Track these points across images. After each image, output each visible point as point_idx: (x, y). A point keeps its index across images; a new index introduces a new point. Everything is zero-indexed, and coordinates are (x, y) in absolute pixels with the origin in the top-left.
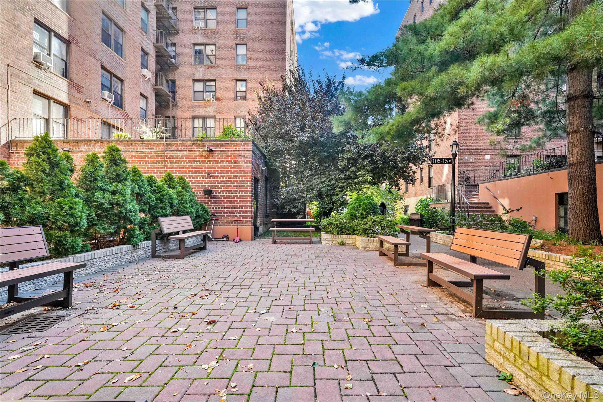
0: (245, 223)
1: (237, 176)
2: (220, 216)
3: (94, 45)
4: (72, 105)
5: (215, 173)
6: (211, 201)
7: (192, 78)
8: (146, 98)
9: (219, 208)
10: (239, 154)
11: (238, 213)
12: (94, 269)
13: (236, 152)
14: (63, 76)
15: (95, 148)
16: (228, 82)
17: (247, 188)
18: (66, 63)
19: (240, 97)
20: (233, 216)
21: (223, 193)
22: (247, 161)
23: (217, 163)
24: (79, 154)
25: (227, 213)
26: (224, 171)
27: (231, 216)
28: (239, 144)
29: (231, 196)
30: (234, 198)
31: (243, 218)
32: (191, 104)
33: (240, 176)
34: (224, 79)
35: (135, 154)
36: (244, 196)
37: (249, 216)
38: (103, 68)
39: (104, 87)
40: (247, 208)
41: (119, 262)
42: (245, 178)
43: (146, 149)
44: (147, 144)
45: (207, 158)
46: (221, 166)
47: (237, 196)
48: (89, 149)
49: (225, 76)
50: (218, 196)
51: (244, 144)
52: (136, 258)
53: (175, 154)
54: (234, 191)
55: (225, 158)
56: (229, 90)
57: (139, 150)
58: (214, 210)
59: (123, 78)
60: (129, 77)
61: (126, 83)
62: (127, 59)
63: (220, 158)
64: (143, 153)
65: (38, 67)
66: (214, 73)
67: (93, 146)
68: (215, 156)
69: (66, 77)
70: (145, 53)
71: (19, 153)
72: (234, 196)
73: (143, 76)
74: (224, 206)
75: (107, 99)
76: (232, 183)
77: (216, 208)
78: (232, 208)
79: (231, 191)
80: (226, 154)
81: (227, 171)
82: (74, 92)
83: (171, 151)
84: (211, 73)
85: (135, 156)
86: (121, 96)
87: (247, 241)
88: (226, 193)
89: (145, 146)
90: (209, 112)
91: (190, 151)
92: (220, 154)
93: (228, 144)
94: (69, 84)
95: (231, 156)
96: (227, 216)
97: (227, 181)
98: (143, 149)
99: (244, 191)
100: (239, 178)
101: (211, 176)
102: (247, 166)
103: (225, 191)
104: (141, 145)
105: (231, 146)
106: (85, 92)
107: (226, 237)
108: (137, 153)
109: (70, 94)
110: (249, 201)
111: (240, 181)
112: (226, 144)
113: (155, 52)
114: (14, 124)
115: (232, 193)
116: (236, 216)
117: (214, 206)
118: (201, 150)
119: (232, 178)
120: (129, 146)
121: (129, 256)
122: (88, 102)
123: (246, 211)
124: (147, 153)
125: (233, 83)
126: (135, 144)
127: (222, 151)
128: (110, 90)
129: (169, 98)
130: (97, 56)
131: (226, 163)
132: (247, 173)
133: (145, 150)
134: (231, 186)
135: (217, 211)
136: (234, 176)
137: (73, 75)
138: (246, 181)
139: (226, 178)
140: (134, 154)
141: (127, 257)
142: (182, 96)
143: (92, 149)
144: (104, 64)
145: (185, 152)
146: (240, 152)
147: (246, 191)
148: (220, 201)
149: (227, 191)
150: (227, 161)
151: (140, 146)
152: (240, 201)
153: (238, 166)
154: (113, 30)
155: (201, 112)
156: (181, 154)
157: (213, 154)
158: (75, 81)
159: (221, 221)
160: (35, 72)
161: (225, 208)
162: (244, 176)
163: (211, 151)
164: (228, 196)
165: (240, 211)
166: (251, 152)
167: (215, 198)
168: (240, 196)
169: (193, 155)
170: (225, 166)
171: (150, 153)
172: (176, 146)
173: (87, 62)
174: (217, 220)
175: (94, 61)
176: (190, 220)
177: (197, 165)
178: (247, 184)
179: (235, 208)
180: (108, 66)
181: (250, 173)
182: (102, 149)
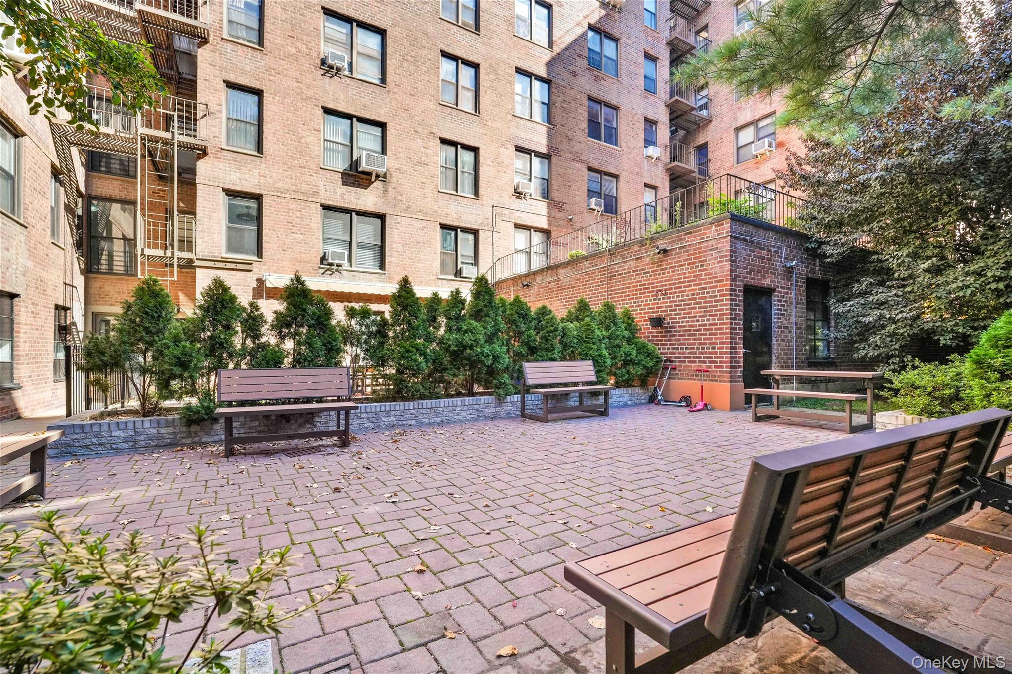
0: (719, 376)
1: (705, 288)
2: (679, 362)
3: (578, 145)
4: (553, 228)
5: (671, 289)
6: (666, 336)
7: (734, 126)
8: (654, 188)
9: (677, 349)
10: (707, 247)
11: (708, 357)
12: (440, 419)
13: (703, 245)
14: (544, 197)
17: (722, 310)
18: (547, 180)
20: (700, 362)
21: (683, 322)
22: (721, 257)
23: (673, 271)
24: (536, 288)
25: (690, 357)
26: (685, 282)
27: (695, 362)
28: (708, 228)
29: (695, 326)
30: (700, 330)
31: (715, 367)
33: (710, 288)
36: (716, 325)
37: (726, 362)
38: (590, 169)
39: (591, 193)
40: (723, 348)
41: (476, 416)
42: (718, 291)
43: (590, 267)
44: (591, 260)
45: (659, 266)
46: (679, 274)
47: (705, 325)
48: (542, 279)
50: (675, 327)
51: (716, 226)
52: (503, 414)
53: (620, 267)
54: (700, 316)
55: (685, 260)
57: (583, 271)
58: (670, 353)
59: (617, 173)
60: (625, 168)
61: (621, 178)
62: (623, 144)
63: (678, 262)
64: (588, 275)
65: (518, 198)
66: (772, 100)
67: (546, 275)
68: (671, 260)
69: (548, 199)
70: (650, 123)
72: (700, 326)
73: (649, 157)
74: (685, 344)
75: (595, 208)
76: (697, 303)
77: (673, 349)
78: (698, 348)
79: (695, 317)
80: (687, 251)
81: (689, 282)
82: (555, 212)
83: (616, 264)
84: (766, 104)
85: (580, 279)
86: (616, 197)
87: (723, 410)
88: (688, 322)
89: (589, 263)
90: (764, 175)
91: (638, 259)
92: (678, 254)
93: (690, 233)
94: (549, 204)
95: (695, 254)
96: (689, 362)
97: (689, 300)
98: (587, 268)
99: (716, 315)
100: (708, 293)
101: (666, 294)
102: (722, 267)
103: (685, 318)
104: (585, 263)
105: (695, 236)
106: (568, 209)
107: (687, 401)
108: (581, 276)
109: (550, 217)
110: (726, 333)
111: (710, 297)
112: (687, 234)
113: (668, 115)
114: (498, 266)
115: (698, 321)
116: (704, 362)
117: (670, 344)
118: (652, 253)
119: (698, 294)
120: (574, 268)
121: (492, 410)
122: (570, 220)
123: (721, 353)
126: (580, 263)
127: (680, 248)
128: (599, 194)
129: (693, 175)
130: (582, 158)
131: (687, 269)
132: (723, 281)
134: (695, 308)
135: (674, 353)
136: (699, 289)
137: (555, 194)
138: (721, 296)
139: (688, 295)
141: (486, 411)
142: (718, 164)
144: (590, 165)
145: (632, 262)
146: (710, 243)
147: (721, 315)
148: (680, 336)
149: (689, 317)
150: (689, 264)
152: (710, 334)
153: (706, 269)
154: (603, 113)
157: (668, 256)
158: (556, 199)
159: (680, 371)
160: (517, 204)
161: (687, 348)
162: (716, 287)
163: (665, 251)
164: (691, 326)
165: (710, 353)
166: (729, 238)
167: (671, 332)
168: (710, 325)
169: (641, 264)
170: (685, 273)
172: (621, 256)
173: (570, 171)
174: (674, 369)
175: (578, 165)
176: (592, 368)
177: (646, 279)
178: (723, 300)
179: (703, 348)
180: (596, 165)
181: (727, 280)
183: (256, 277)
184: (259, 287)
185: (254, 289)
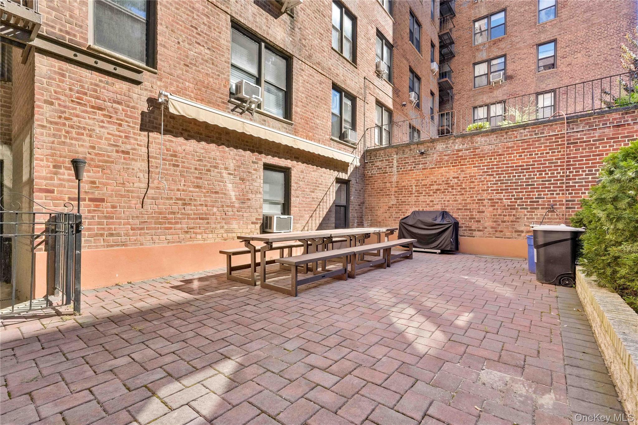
3: (405, 44)
4: (394, 111)
7: (473, 62)
8: (433, 94)
14: (389, 82)
15: (455, 146)
16: (525, 51)
18: (390, 68)
19: (544, 66)
24: (435, 155)
32: (471, 93)
34: (519, 49)
35: (513, 145)
43: (531, 135)
44: (533, 128)
48: (447, 147)
49: (521, 45)
53: (585, 135)
56: (526, 61)
57: (518, 138)
59: (421, 77)
60: (424, 74)
61: (422, 80)
62: (423, 54)
64: (526, 142)
65: (378, 75)
66: (503, 46)
67: (453, 143)
69: (391, 83)
70: (432, 45)
71: (373, 162)
73: (432, 71)
75: (413, 100)
82: (395, 97)
83: (577, 132)
84: (499, 48)
85: (513, 147)
86: (418, 95)
89: (529, 132)
90: (497, 97)
91: (619, 126)
94: (393, 89)
98: (525, 136)
104: (522, 131)
106: (401, 96)
108: (515, 144)
109: (393, 100)
114: (367, 135)
120: (503, 136)
122: (404, 105)
124: (533, 141)
125: (533, 50)
126: (513, 131)
128: (412, 90)
130: (407, 56)
133: (529, 137)
137: (395, 80)
140: (510, 144)
142: (460, 87)
143: (451, 147)
144: (411, 65)
145: (606, 130)
151: (521, 133)
155: (485, 99)
156: (597, 134)
158: (396, 85)
160: (377, 81)
171: (537, 141)
172: (587, 124)
173: (402, 64)
175: (405, 62)
182: (463, 145)
183: (146, 95)
184: (151, 112)
185: (143, 113)
